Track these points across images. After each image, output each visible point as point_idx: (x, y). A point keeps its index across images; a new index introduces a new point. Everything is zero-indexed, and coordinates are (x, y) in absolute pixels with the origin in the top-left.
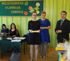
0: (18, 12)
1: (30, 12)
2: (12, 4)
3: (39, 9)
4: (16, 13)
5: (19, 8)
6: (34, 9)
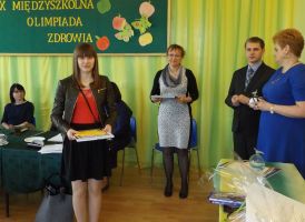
0: (75, 38)
1: (119, 36)
2: (50, 6)
3: (150, 25)
4: (66, 41)
5: (78, 22)
6: (133, 28)
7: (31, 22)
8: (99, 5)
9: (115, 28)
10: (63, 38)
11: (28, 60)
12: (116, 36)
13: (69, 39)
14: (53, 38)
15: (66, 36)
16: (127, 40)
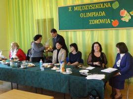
0: (102, 21)
1: (123, 19)
2: (90, 7)
4: (98, 23)
5: (103, 14)
6: (130, 15)
7: (82, 15)
8: (113, 5)
9: (121, 15)
10: (96, 22)
11: (81, 33)
12: (122, 19)
13: (99, 22)
14: (92, 22)
15: (98, 21)
16: (127, 21)
